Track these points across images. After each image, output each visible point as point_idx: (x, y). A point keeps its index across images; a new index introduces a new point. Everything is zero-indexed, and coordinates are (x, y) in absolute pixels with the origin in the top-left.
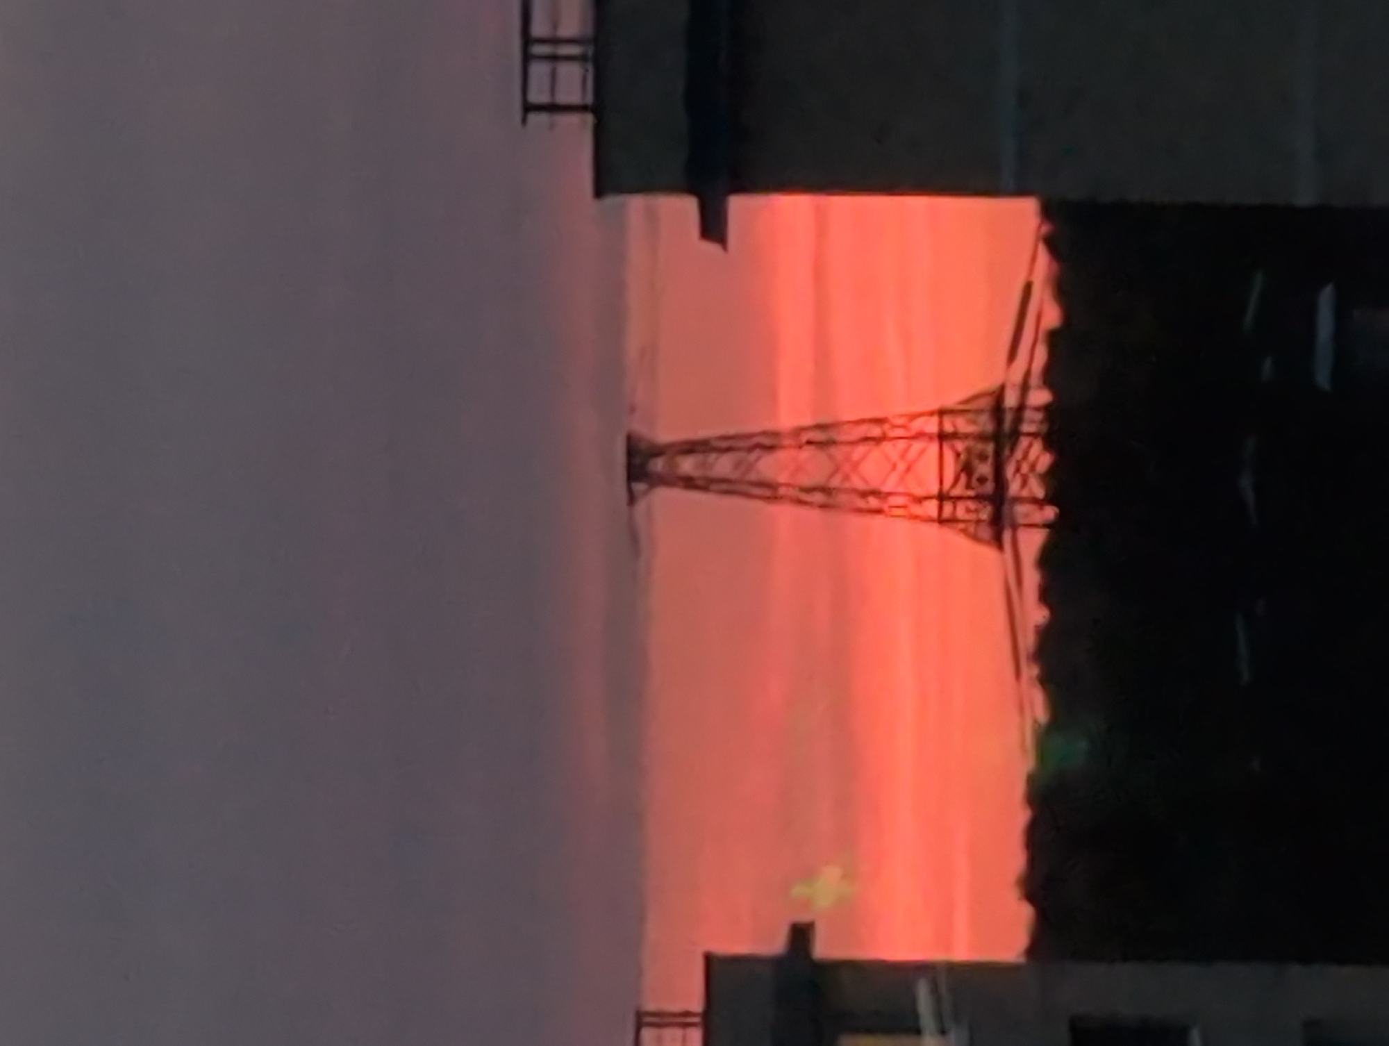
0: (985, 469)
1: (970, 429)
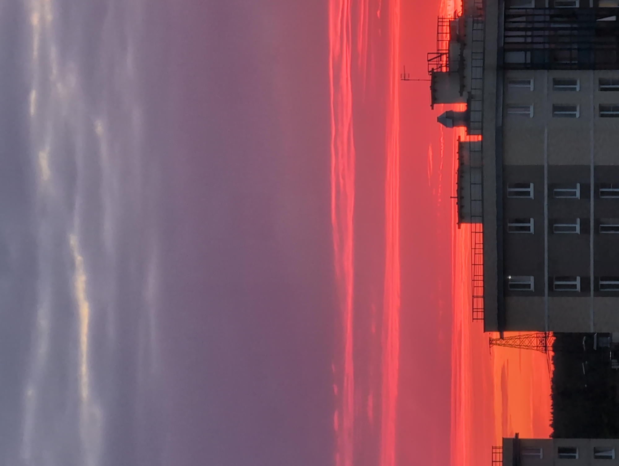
0: (544, 342)
1: (542, 336)
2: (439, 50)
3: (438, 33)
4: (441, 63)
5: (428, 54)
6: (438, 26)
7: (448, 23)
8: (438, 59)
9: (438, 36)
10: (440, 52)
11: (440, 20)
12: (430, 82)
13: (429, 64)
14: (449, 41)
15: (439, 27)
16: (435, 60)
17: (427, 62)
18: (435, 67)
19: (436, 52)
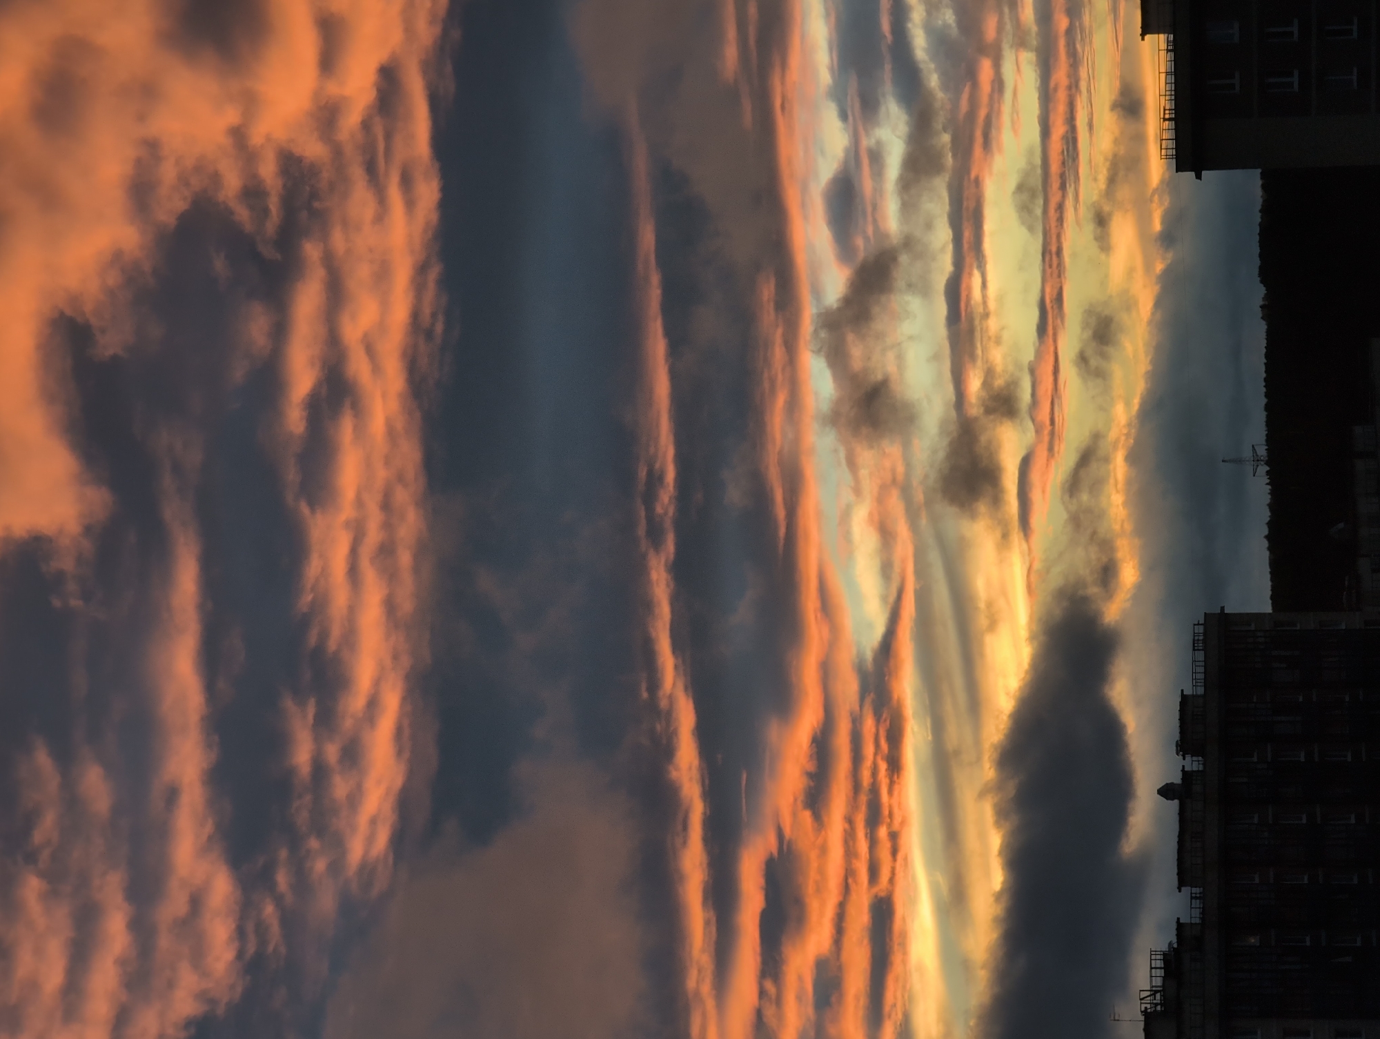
2: (1153, 987)
3: (1151, 968)
4: (1154, 1002)
5: (1141, 991)
6: (1151, 960)
7: (1162, 956)
8: (1152, 998)
9: (1151, 972)
10: (1154, 989)
11: (1152, 953)
12: (1143, 1023)
13: (1141, 1003)
14: (1165, 978)
15: (1153, 962)
16: (1149, 998)
17: (1139, 1001)
18: (1148, 1006)
19: (1149, 989)
